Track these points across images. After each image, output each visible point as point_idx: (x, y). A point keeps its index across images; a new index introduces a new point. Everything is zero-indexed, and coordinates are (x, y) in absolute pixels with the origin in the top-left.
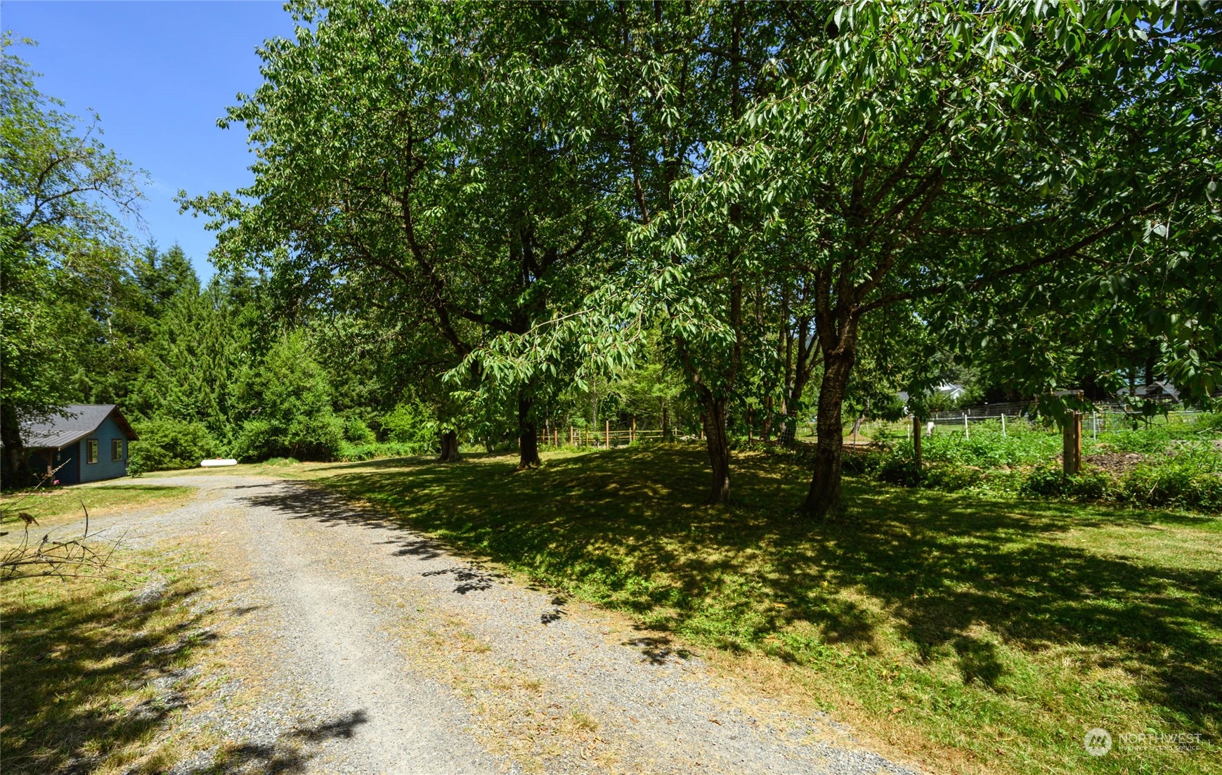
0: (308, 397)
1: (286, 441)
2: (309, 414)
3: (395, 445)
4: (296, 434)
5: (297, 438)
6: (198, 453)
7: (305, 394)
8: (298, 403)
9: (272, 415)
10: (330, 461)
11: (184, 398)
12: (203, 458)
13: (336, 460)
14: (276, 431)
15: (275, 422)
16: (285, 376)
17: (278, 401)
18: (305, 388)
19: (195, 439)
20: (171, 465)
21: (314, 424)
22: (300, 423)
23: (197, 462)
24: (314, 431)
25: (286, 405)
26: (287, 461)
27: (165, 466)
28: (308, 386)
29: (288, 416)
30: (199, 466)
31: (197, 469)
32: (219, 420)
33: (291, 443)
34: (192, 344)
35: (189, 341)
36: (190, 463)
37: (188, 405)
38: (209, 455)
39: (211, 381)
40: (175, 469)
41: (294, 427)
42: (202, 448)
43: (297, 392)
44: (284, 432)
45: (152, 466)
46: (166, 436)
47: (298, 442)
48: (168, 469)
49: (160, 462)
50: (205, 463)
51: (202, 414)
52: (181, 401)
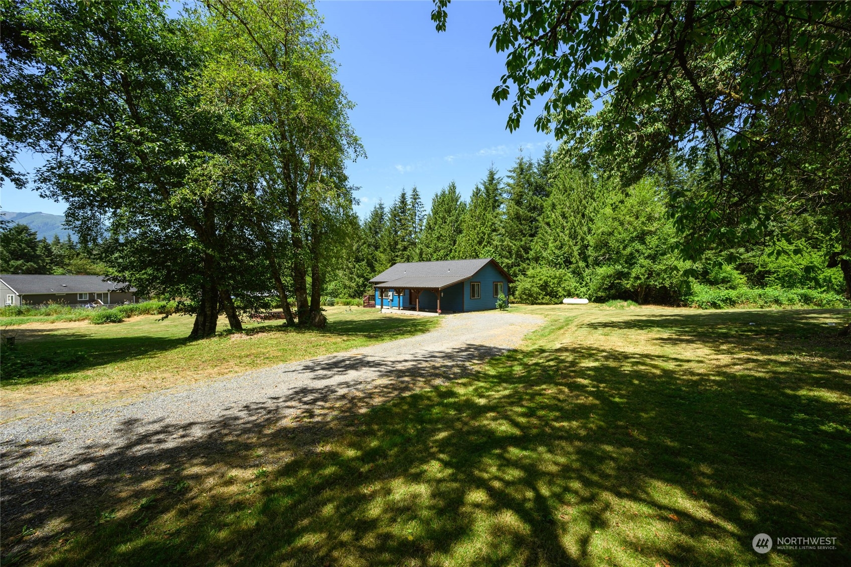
0: (653, 241)
1: (628, 284)
2: (653, 258)
3: (774, 291)
4: (637, 278)
5: (639, 282)
6: (561, 292)
7: (648, 239)
8: (641, 247)
9: (617, 261)
10: (678, 306)
11: (557, 252)
12: (565, 297)
13: (685, 306)
14: (620, 275)
15: (619, 267)
16: (630, 223)
17: (621, 247)
18: (650, 233)
19: (560, 282)
20: (544, 301)
21: (657, 267)
22: (642, 266)
23: (560, 300)
24: (658, 275)
25: (629, 250)
26: (625, 304)
27: (539, 301)
28: (653, 229)
29: (631, 261)
30: (562, 303)
31: (559, 306)
32: (579, 267)
33: (633, 286)
34: (564, 210)
35: (562, 208)
36: (556, 301)
37: (558, 256)
38: (570, 295)
39: (573, 236)
40: (547, 304)
41: (634, 272)
42: (564, 289)
43: (641, 238)
44: (626, 275)
45: (532, 301)
46: (540, 280)
47: (640, 285)
48: (542, 304)
49: (536, 299)
50: (566, 300)
51: (568, 262)
52: (554, 253)
